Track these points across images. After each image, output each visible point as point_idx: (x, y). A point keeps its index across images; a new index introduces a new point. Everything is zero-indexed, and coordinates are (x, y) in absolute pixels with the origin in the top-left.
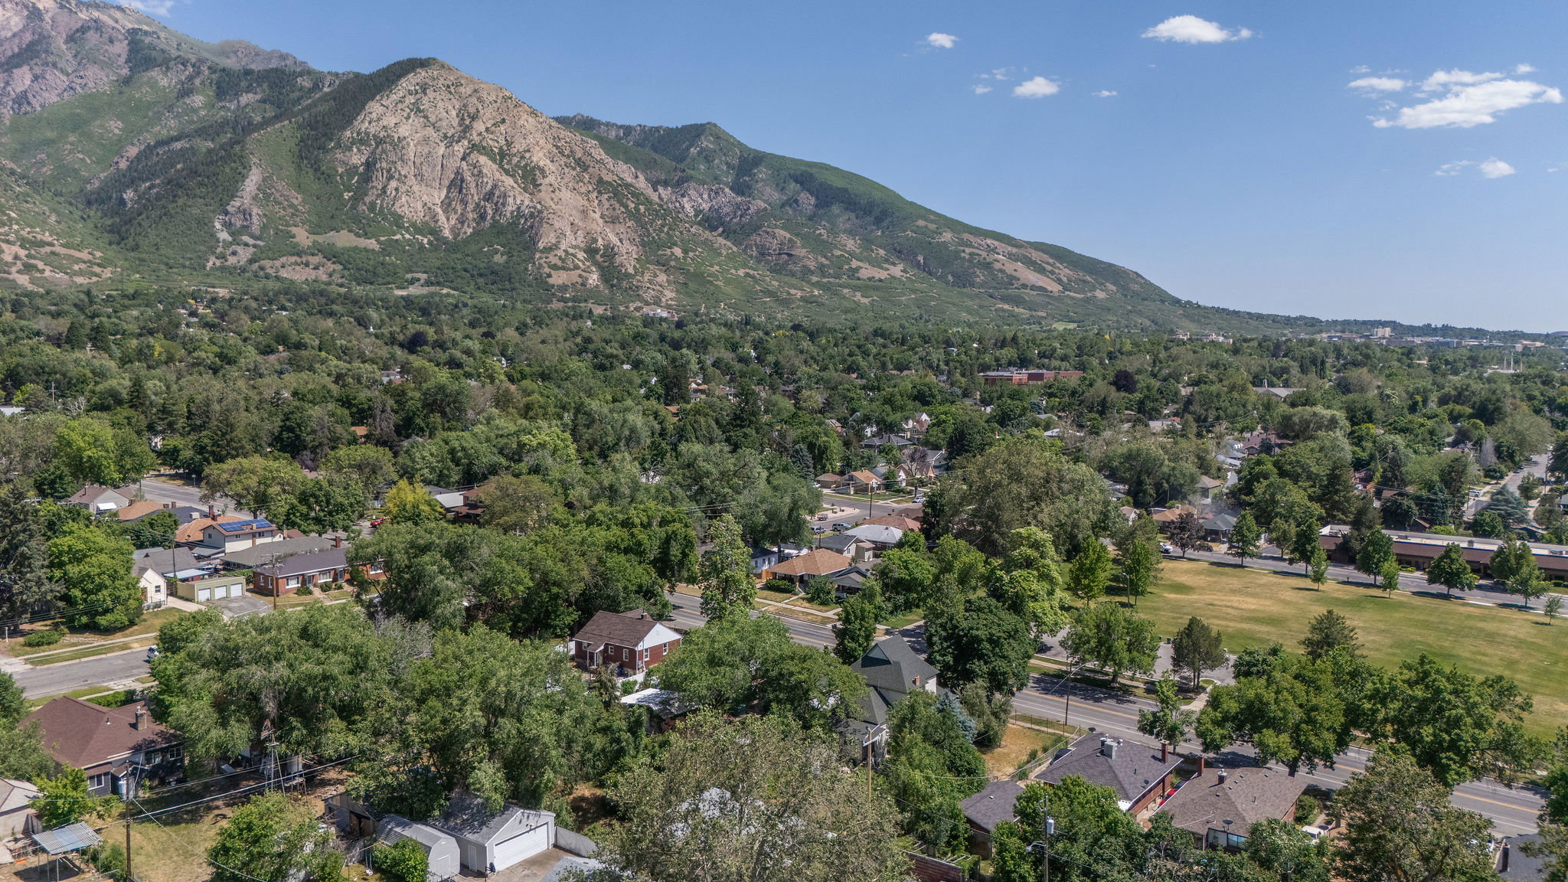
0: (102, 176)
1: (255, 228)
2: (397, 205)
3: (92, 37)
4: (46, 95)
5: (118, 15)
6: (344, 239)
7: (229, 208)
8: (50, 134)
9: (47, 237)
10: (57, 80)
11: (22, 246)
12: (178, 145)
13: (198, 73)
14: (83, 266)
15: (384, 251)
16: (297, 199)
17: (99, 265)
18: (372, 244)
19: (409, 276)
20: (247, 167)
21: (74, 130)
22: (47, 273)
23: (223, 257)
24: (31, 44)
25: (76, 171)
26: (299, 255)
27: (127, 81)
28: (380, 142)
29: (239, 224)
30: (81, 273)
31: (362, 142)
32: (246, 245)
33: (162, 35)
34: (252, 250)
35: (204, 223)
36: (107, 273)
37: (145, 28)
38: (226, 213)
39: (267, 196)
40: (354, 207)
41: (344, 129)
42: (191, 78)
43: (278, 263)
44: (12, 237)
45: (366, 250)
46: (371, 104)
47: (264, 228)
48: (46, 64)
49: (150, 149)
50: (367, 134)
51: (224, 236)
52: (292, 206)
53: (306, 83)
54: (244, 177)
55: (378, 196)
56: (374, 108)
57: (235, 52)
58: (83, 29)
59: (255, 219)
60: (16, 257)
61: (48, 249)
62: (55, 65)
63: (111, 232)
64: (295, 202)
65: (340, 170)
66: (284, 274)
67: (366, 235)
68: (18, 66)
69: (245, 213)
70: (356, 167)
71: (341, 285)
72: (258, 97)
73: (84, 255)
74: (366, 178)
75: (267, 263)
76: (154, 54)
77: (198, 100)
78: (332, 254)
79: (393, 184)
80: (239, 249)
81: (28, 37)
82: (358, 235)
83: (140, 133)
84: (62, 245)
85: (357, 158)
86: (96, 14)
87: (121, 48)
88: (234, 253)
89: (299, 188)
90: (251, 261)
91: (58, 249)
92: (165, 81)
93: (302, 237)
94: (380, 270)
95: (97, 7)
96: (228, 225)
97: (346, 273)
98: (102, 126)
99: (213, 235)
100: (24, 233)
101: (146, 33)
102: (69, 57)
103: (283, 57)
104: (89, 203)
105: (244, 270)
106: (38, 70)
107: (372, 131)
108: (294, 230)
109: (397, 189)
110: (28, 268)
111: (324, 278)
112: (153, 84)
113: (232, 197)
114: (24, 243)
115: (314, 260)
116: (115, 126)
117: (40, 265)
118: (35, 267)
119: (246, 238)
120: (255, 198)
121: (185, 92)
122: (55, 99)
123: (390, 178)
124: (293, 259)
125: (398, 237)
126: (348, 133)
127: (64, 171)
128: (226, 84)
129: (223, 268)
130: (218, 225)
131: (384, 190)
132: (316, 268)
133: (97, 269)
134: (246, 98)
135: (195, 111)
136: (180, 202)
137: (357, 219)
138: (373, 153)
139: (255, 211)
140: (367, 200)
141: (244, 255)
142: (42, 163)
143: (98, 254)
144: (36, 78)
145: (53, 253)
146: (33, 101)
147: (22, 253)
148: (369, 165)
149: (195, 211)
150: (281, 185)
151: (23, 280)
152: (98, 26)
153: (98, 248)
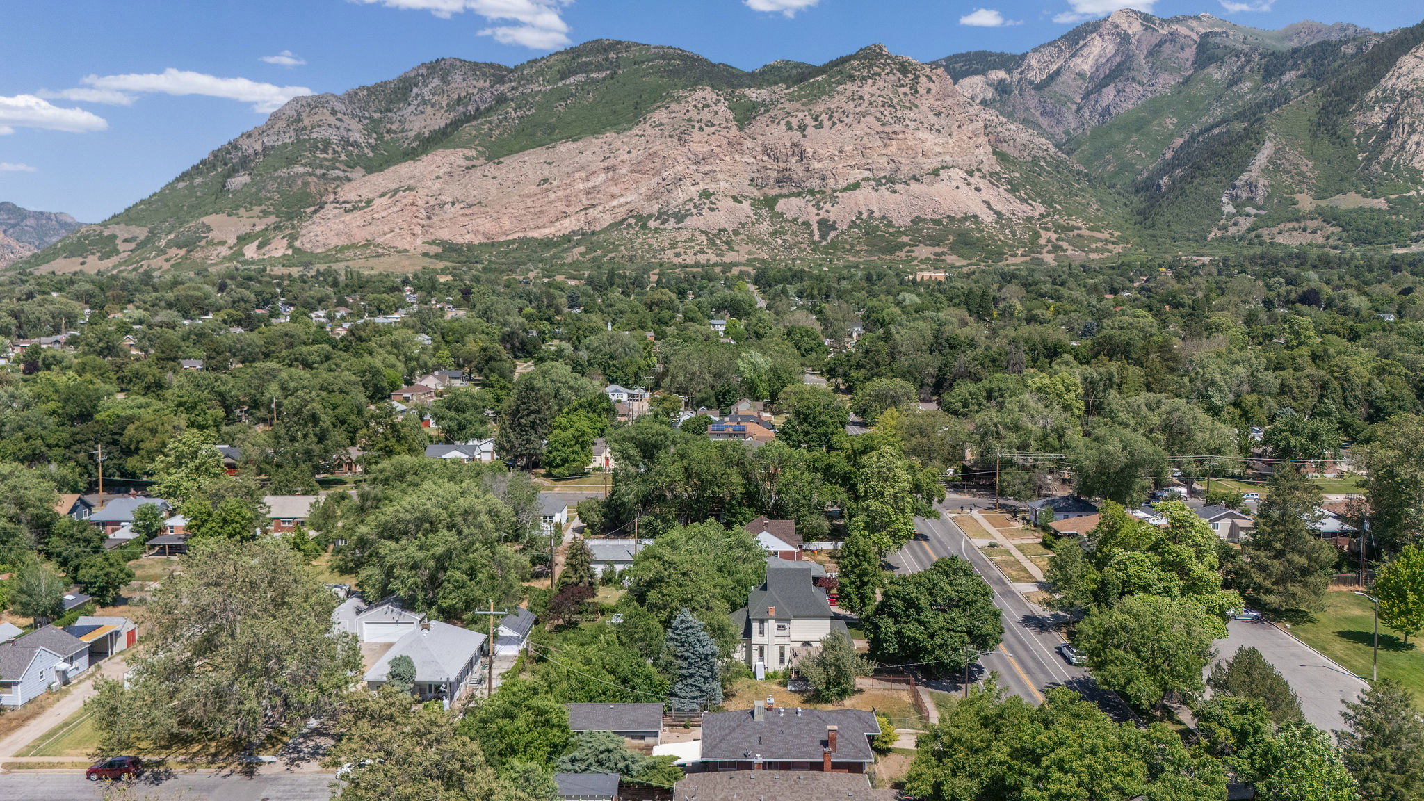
0: (1151, 167)
1: (1259, 200)
2: (1416, 159)
3: (1168, 48)
4: (1124, 105)
5: (1194, 23)
6: (1350, 201)
7: (1237, 183)
8: (1118, 137)
9: (1079, 223)
10: (1134, 90)
11: (1056, 232)
12: (1216, 131)
13: (1249, 62)
14: (1100, 244)
15: (1393, 210)
16: (1307, 166)
17: (1114, 243)
18: (1381, 203)
19: (1414, 234)
20: (1260, 142)
21: (1137, 131)
22: (1069, 252)
23: (1225, 228)
24: (1119, 64)
25: (1132, 166)
26: (1298, 220)
27: (1187, 81)
28: (1406, 95)
29: (1244, 196)
30: (1097, 250)
31: (1386, 99)
32: (1248, 215)
33: (1231, 33)
34: (1252, 219)
35: (1213, 200)
36: (1118, 249)
37: (1217, 30)
38: (1234, 187)
39: (1276, 167)
40: (1366, 168)
41: (1370, 89)
42: (1241, 68)
43: (1275, 230)
44: (1049, 225)
45: (1372, 210)
46: (1403, 58)
47: (1268, 197)
48: (1127, 80)
49: (1193, 137)
50: (1393, 90)
51: (1229, 209)
52: (1301, 174)
53: (1349, 50)
54: (1256, 151)
55: (1395, 153)
56: (1407, 61)
57: (1298, 34)
58: (1161, 44)
59: (1260, 191)
60: (1049, 241)
61: (1076, 232)
62: (1134, 79)
63: (1140, 214)
64: (1304, 169)
65: (1358, 132)
66: (1280, 240)
67: (1375, 195)
68: (1106, 85)
69: (1252, 186)
70: (1375, 126)
71: (1335, 248)
72: (1299, 73)
73: (1105, 235)
74: (1385, 137)
75: (1264, 231)
76: (1218, 51)
77: (1245, 86)
78: (1332, 217)
79: (1415, 138)
80: (1241, 220)
81: (1118, 60)
82: (1366, 196)
83: (1190, 124)
84: (1088, 229)
85: (1378, 117)
86: (1175, 27)
87: (1190, 53)
88: (1235, 224)
89: (1311, 155)
90: (1250, 230)
91: (1085, 232)
92: (1217, 73)
93: (1306, 202)
94: (1383, 230)
95: (1177, 20)
96: (1233, 199)
97: (1344, 235)
98: (1160, 124)
99: (1219, 210)
100: (1061, 221)
101: (1216, 34)
102: (1146, 69)
103: (1343, 29)
104: (1137, 191)
105: (1241, 239)
106: (1120, 86)
107: (1400, 86)
108: (1298, 197)
109: (1418, 144)
110: (1056, 248)
111: (1321, 241)
112: (1208, 80)
113: (1241, 172)
114: (1058, 228)
115: (1311, 224)
116: (1170, 122)
117: (1065, 245)
118: (1061, 247)
119: (1249, 209)
120: (1264, 170)
121: (1235, 81)
122: (1130, 107)
123: (1414, 131)
124: (1290, 225)
125: (1413, 193)
126: (1372, 93)
127: (1124, 167)
128: (1274, 64)
129: (1222, 239)
130: (1225, 200)
131: (1403, 147)
132: (1314, 232)
133: (1110, 246)
134: (1289, 76)
135: (1241, 96)
136: (1196, 182)
137: (1367, 180)
138: (1397, 109)
139: (1261, 182)
140: (1382, 158)
141: (1244, 223)
142: (1108, 163)
143: (1117, 233)
144: (1118, 92)
145: (1079, 235)
146: (1113, 112)
147: (1054, 236)
148: (1390, 123)
149: (1207, 189)
150: (1293, 155)
151: (1049, 259)
152: (1173, 37)
153: (1120, 228)
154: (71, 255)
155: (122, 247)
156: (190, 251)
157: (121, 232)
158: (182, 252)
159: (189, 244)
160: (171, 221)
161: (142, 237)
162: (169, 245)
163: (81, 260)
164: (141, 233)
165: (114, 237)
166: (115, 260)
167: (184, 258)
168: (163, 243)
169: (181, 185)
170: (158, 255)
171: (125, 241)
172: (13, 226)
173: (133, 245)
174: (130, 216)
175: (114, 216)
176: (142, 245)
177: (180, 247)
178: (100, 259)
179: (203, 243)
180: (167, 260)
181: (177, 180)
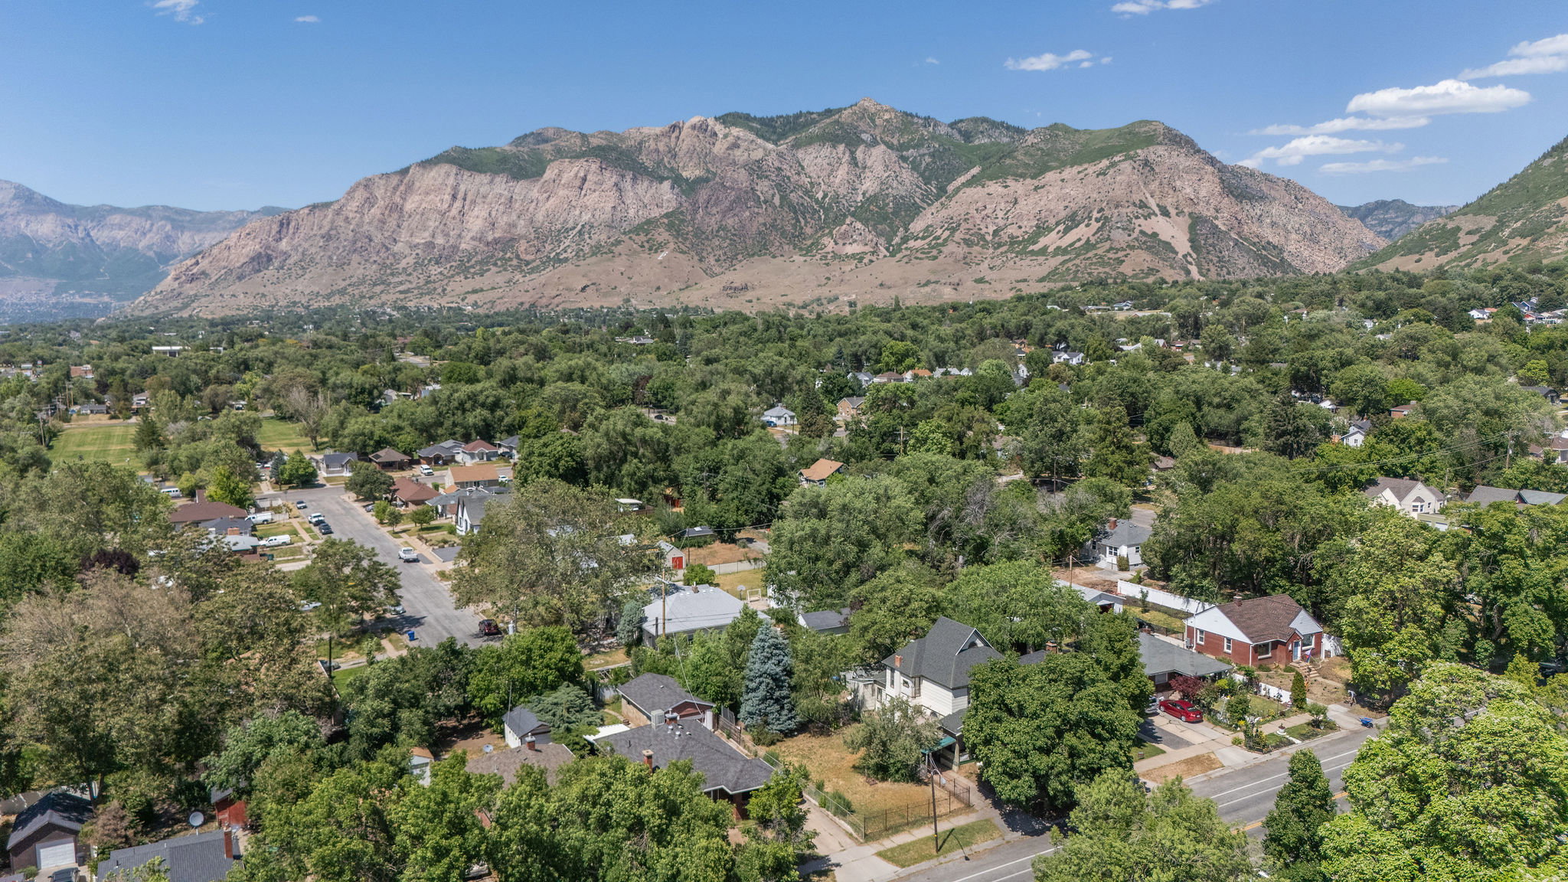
154: (1410, 252)
155: (1464, 240)
156: (1534, 241)
157: (1466, 223)
158: (1525, 242)
159: (1534, 232)
160: (1525, 206)
161: (1488, 228)
162: (1511, 236)
163: (1417, 257)
164: (1488, 222)
165: (1458, 229)
166: (1453, 254)
167: (1526, 249)
168: (1507, 232)
169: (1548, 162)
170: (1497, 247)
171: (1469, 233)
172: (1401, 224)
173: (1475, 238)
174: (1482, 206)
175: (1467, 205)
176: (1485, 237)
177: (1523, 236)
178: (1437, 255)
179: (1552, 230)
180: (1506, 253)
181: (1545, 156)
